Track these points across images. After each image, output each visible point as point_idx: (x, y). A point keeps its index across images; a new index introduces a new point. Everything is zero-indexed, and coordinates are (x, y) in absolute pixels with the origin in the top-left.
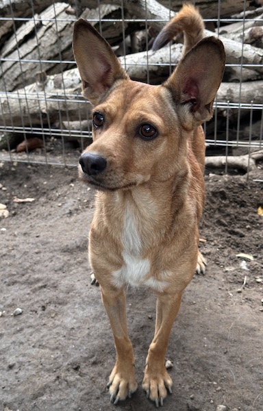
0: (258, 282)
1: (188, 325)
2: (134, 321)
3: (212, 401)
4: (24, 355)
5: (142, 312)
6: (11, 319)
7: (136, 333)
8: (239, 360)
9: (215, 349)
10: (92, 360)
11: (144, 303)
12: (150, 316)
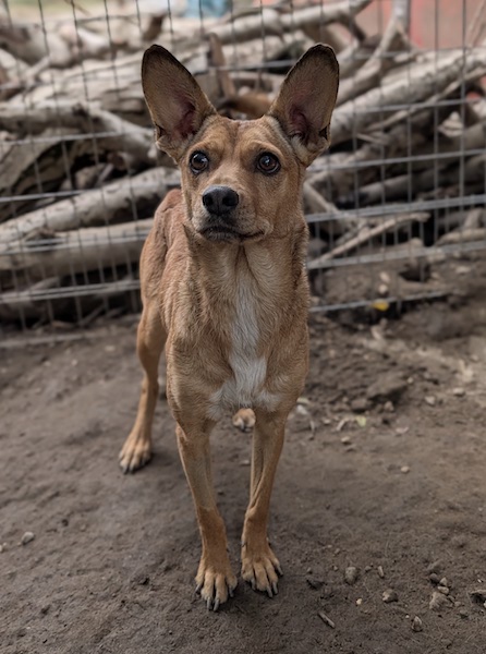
4: (60, 590)
6: (21, 549)
8: (347, 511)
9: (314, 507)
10: (164, 565)
12: (221, 491)
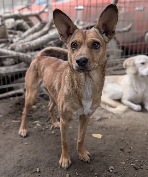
0: (47, 128)
1: (36, 152)
2: (15, 160)
3: (63, 175)
5: (16, 155)
7: (19, 164)
9: (51, 155)
11: (14, 152)
12: (20, 155)
